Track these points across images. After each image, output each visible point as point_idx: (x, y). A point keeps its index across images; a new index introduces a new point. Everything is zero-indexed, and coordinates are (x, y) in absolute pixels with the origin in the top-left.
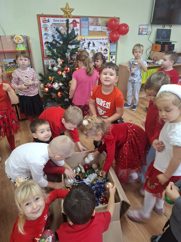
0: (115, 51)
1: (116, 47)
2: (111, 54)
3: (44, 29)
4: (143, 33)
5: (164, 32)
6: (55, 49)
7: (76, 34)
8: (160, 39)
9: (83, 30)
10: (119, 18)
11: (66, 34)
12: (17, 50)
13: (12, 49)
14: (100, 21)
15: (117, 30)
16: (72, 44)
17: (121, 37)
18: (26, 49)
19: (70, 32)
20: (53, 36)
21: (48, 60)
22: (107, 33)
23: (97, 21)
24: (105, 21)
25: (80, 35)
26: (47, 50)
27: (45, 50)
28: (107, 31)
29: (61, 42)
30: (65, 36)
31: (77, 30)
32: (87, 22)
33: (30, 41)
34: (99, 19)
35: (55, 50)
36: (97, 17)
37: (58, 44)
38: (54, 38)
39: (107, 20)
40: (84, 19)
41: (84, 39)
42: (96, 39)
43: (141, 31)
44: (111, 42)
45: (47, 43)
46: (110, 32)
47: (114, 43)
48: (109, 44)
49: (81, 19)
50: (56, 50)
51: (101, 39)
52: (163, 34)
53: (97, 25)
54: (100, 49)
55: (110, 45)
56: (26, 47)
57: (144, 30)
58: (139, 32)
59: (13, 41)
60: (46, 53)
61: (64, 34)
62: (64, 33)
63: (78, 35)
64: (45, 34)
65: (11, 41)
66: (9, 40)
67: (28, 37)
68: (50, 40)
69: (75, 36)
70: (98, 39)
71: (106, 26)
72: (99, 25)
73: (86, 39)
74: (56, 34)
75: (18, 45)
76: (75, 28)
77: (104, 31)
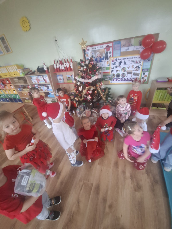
0: (149, 68)
1: (150, 64)
2: (144, 70)
7: (109, 56)
9: (115, 52)
14: (133, 41)
22: (141, 51)
23: (130, 42)
24: (139, 41)
25: (113, 57)
31: (111, 53)
32: (119, 45)
36: (130, 38)
39: (141, 39)
40: (117, 43)
41: (116, 60)
42: (128, 58)
44: (144, 60)
47: (149, 60)
48: (142, 62)
49: (114, 43)
51: (133, 58)
53: (129, 46)
54: (131, 67)
70: (130, 58)
71: (140, 45)
72: (132, 46)
76: (108, 52)
77: (137, 50)
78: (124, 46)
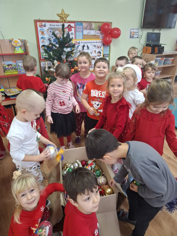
0: (108, 53)
1: (109, 49)
2: (105, 56)
3: (40, 33)
4: (134, 37)
5: (154, 35)
6: (51, 51)
7: (71, 37)
8: (150, 42)
9: (77, 34)
10: (111, 23)
11: (62, 38)
12: (15, 52)
13: (10, 52)
14: (94, 25)
15: (109, 33)
16: (67, 47)
17: (113, 40)
18: (23, 52)
19: (65, 36)
20: (49, 40)
21: (45, 62)
22: (100, 36)
23: (91, 25)
24: (99, 26)
25: (75, 39)
26: (44, 53)
27: (42, 53)
28: (100, 35)
29: (57, 46)
30: (61, 40)
31: (72, 34)
32: (81, 27)
33: (28, 44)
34: (92, 23)
35: (51, 53)
36: (91, 22)
37: (54, 47)
38: (50, 42)
39: (101, 25)
40: (79, 24)
41: (79, 43)
42: (90, 43)
43: (132, 34)
44: (104, 45)
45: (44, 46)
46: (103, 35)
47: (108, 46)
48: (102, 47)
49: (76, 24)
50: (53, 53)
51: (94, 43)
52: (153, 37)
53: (90, 29)
54: (94, 52)
55: (104, 48)
56: (24, 50)
57: (135, 34)
58: (131, 35)
59: (11, 44)
60: (42, 56)
61: (60, 38)
62: (60, 36)
63: (73, 39)
64: (42, 38)
65: (10, 44)
66: (8, 44)
67: (26, 41)
68: (47, 43)
69: (71, 40)
70: (92, 42)
71: (99, 30)
72: (93, 30)
73: (80, 42)
74: (52, 37)
75: (16, 48)
76: (70, 32)
77: (98, 35)
78: (86, 29)
